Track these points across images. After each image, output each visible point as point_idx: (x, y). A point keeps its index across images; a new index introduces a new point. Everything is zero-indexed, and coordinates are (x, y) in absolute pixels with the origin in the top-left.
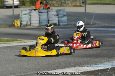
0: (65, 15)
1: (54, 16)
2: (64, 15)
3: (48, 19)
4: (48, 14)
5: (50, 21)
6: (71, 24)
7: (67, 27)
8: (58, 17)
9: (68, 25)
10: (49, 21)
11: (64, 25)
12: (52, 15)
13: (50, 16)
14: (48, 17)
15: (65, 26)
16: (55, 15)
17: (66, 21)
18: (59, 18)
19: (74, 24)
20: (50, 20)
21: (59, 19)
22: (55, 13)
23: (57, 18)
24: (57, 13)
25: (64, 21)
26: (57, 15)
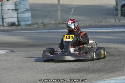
0: (29, 10)
1: (10, 11)
2: (27, 10)
3: (2, 16)
4: (3, 9)
5: (5, 20)
6: (37, 23)
7: (31, 27)
8: (18, 13)
9: (32, 25)
10: (3, 19)
11: (27, 25)
12: (8, 10)
13: (5, 12)
14: (2, 12)
15: (28, 27)
16: (13, 10)
17: (30, 18)
18: (19, 15)
19: (41, 24)
20: (4, 17)
21: (19, 17)
22: (13, 7)
23: (15, 15)
24: (16, 7)
25: (26, 19)
26: (16, 10)
